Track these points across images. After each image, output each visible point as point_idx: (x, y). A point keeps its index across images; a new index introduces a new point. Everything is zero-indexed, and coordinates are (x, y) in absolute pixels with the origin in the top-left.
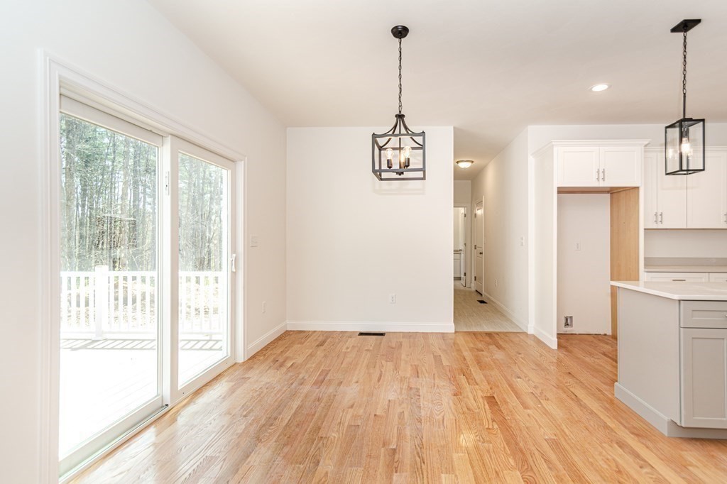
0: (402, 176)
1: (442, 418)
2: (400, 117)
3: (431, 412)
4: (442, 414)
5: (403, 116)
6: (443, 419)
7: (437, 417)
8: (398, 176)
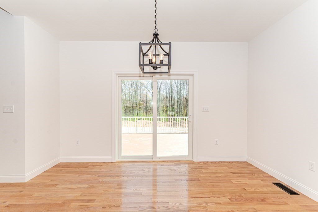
0: (156, 71)
2: (156, 35)
5: (158, 34)
8: (154, 71)
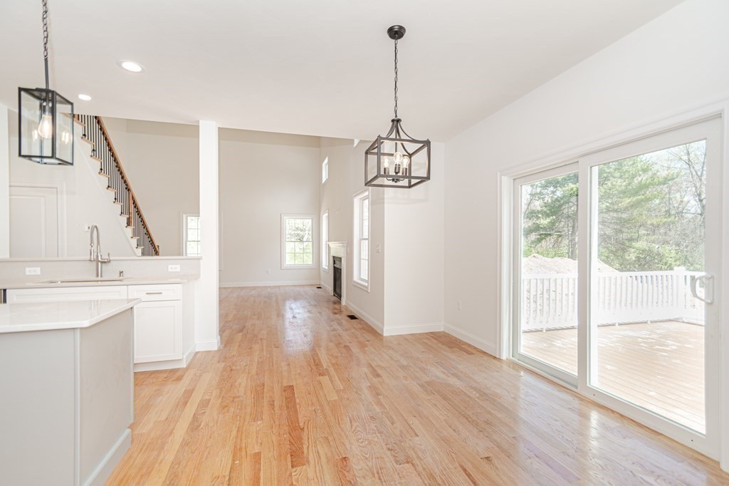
0: (398, 184)
1: (353, 422)
2: (396, 122)
3: (366, 430)
4: (354, 428)
6: (351, 422)
7: (357, 424)
8: (394, 184)
